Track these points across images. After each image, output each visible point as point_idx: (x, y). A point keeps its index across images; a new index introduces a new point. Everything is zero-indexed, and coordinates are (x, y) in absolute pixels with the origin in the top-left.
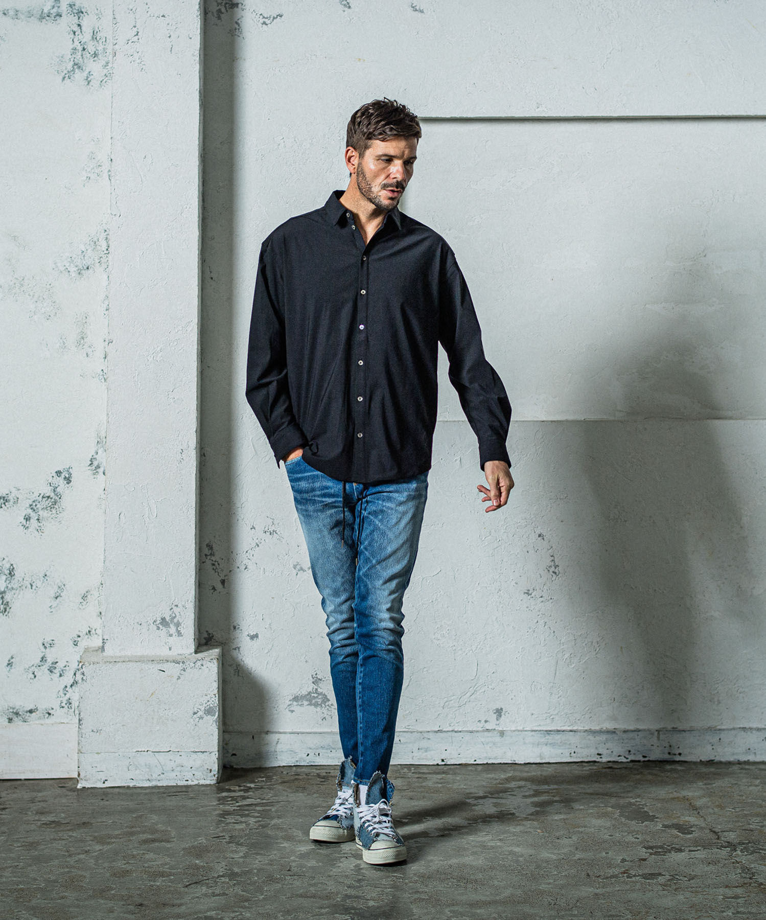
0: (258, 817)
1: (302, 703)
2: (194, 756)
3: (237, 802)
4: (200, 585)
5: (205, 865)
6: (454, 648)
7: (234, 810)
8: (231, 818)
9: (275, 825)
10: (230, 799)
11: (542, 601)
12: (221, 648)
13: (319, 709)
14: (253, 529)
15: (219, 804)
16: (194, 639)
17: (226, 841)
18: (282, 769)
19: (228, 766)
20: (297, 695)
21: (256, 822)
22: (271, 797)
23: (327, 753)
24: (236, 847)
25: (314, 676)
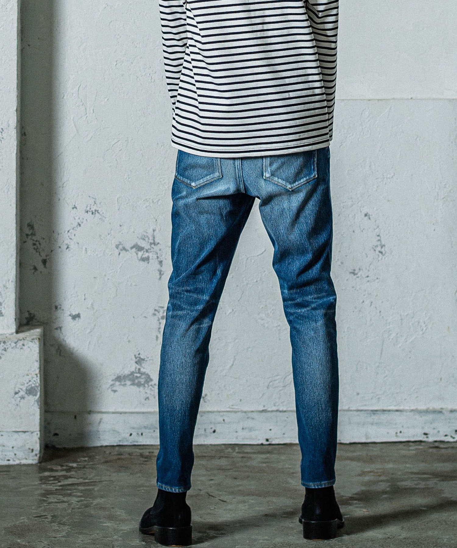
0: (79, 497)
1: (125, 383)
2: (16, 436)
3: (59, 482)
4: (21, 265)
5: (27, 544)
6: (279, 328)
7: (56, 490)
8: (54, 497)
9: (97, 505)
10: (52, 479)
11: (368, 281)
12: (42, 328)
13: (141, 389)
14: (75, 209)
15: (41, 484)
16: (15, 319)
17: (48, 520)
18: (104, 449)
19: (50, 446)
20: (119, 375)
21: (78, 502)
22: (94, 477)
23: (150, 432)
24: (58, 527)
25: (137, 356)
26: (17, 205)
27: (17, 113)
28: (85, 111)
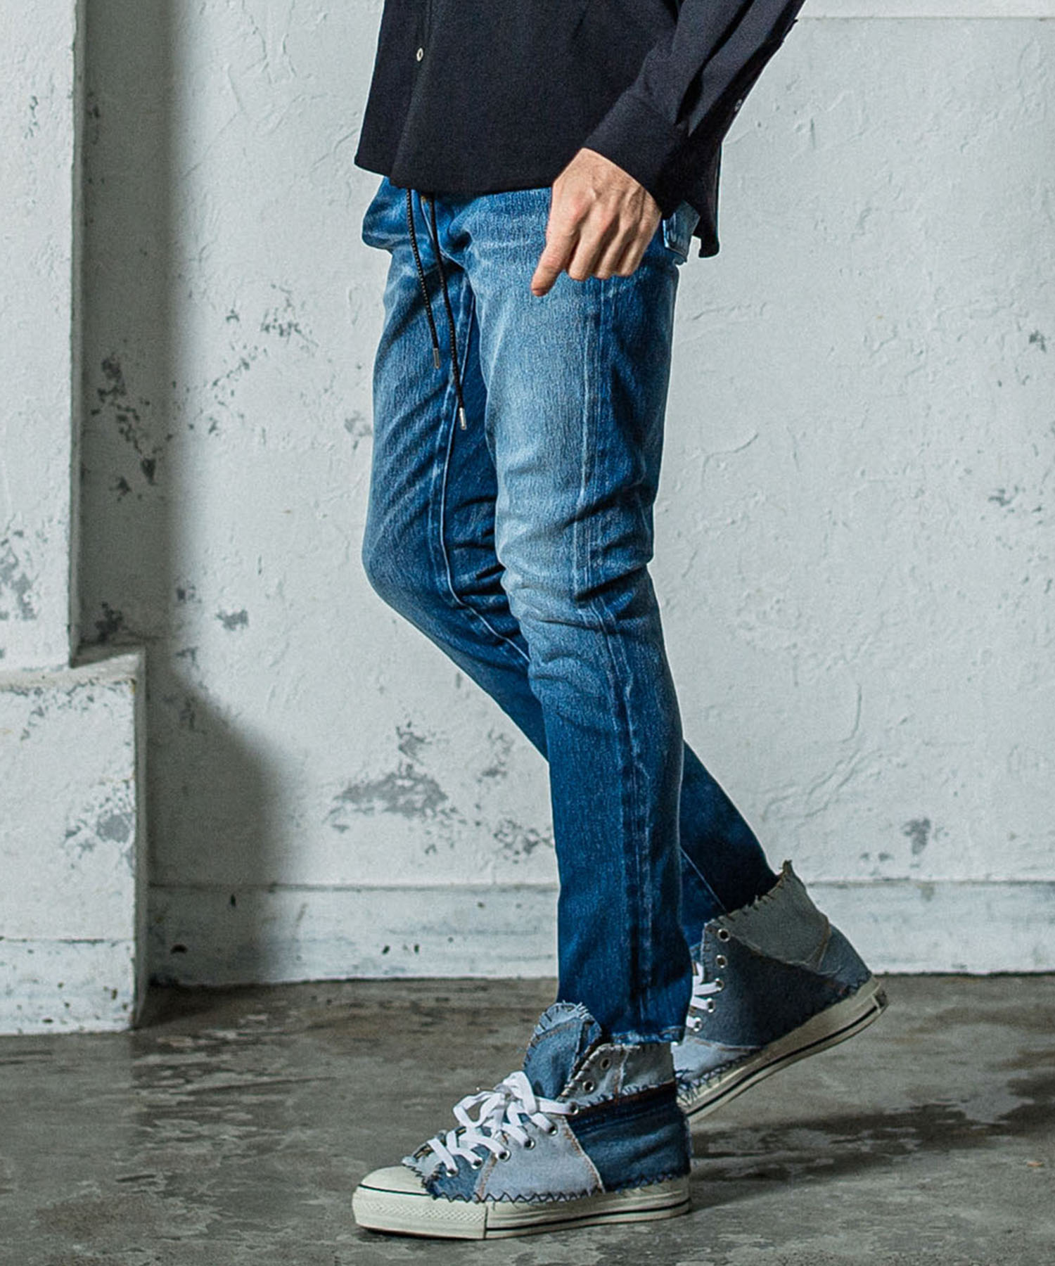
0: (244, 1123)
1: (369, 805)
2: (69, 953)
3: (188, 1082)
4: (85, 475)
5: (98, 1256)
6: (794, 652)
7: (180, 1103)
8: (173, 1125)
9: (293, 1145)
10: (168, 1073)
11: (1040, 522)
12: (144, 652)
13: (416, 821)
14: (232, 321)
15: (139, 1087)
16: (69, 627)
17: (156, 1190)
18: (313, 990)
19: (162, 981)
20: (354, 783)
21: (240, 1137)
22: (283, 1068)
23: (440, 945)
24: (186, 1208)
25: (404, 729)
26: (73, 310)
27: (75, 55)
28: (261, 49)
